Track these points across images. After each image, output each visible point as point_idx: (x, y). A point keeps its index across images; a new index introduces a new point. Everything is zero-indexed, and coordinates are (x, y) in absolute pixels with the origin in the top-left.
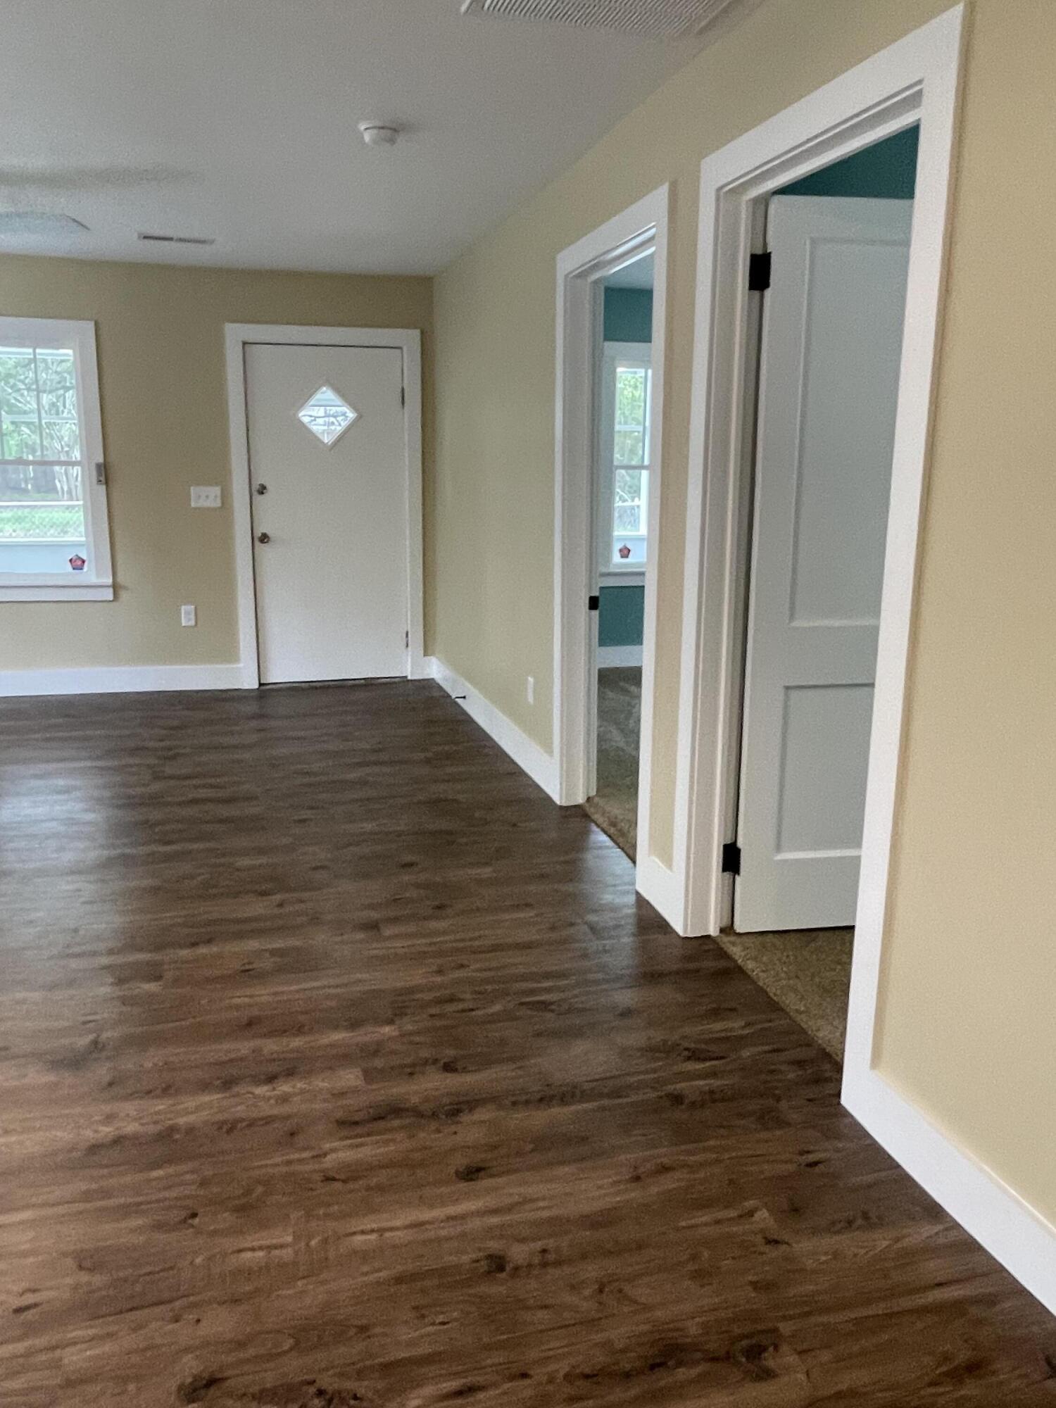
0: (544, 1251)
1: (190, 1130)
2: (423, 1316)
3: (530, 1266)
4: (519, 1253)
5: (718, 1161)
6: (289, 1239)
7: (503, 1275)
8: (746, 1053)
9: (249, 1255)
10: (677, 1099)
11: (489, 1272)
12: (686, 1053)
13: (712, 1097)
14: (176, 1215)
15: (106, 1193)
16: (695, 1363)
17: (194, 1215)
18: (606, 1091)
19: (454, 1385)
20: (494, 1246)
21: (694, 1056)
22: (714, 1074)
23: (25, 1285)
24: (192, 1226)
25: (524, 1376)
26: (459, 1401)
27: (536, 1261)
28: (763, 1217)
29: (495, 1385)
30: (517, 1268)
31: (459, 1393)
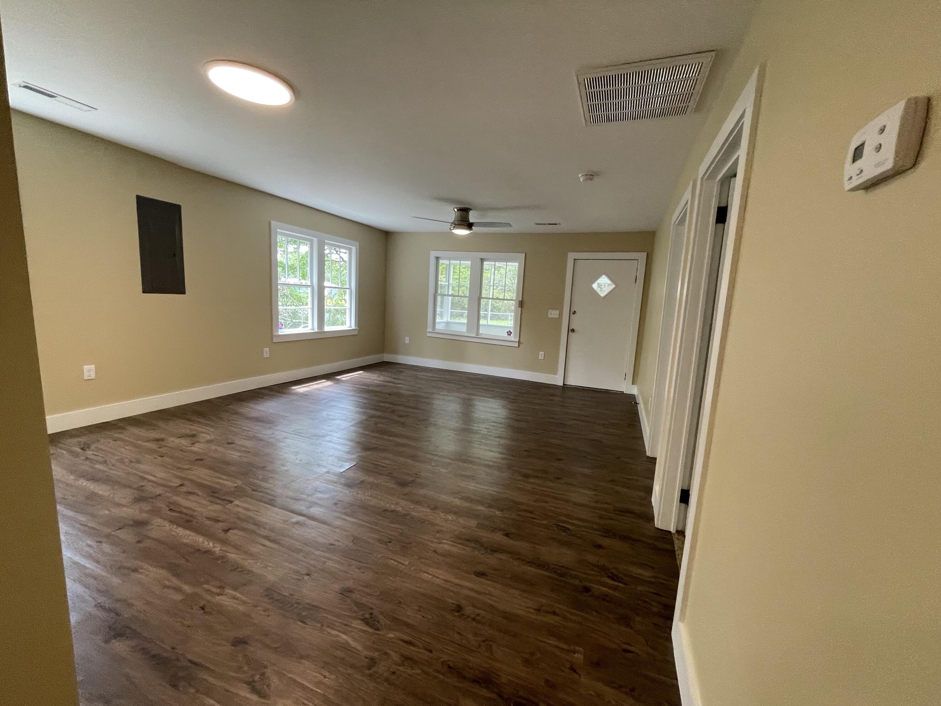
0: (478, 615)
1: (413, 517)
2: (420, 611)
3: (469, 617)
4: (469, 610)
5: (580, 624)
6: (407, 563)
7: (456, 614)
8: (640, 588)
9: (393, 561)
10: (587, 590)
11: (453, 610)
12: (610, 575)
13: (604, 597)
14: (387, 540)
15: (376, 524)
16: (493, 692)
17: (390, 542)
18: (559, 572)
19: (407, 638)
20: (463, 602)
21: (613, 577)
22: (615, 589)
23: (337, 538)
24: (387, 545)
25: (431, 651)
26: (405, 645)
27: (473, 616)
28: (579, 657)
29: (419, 648)
30: (463, 615)
31: (406, 642)
